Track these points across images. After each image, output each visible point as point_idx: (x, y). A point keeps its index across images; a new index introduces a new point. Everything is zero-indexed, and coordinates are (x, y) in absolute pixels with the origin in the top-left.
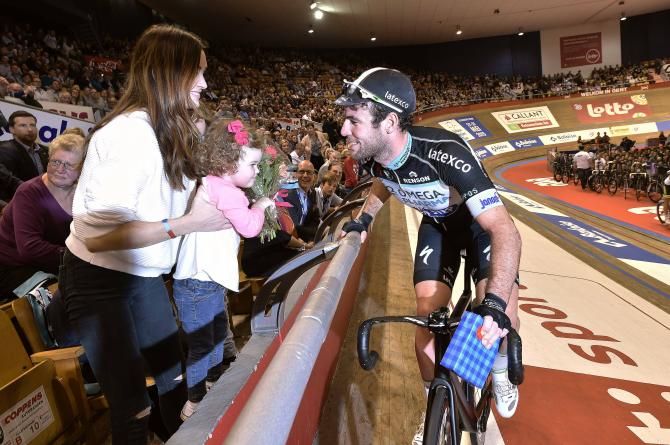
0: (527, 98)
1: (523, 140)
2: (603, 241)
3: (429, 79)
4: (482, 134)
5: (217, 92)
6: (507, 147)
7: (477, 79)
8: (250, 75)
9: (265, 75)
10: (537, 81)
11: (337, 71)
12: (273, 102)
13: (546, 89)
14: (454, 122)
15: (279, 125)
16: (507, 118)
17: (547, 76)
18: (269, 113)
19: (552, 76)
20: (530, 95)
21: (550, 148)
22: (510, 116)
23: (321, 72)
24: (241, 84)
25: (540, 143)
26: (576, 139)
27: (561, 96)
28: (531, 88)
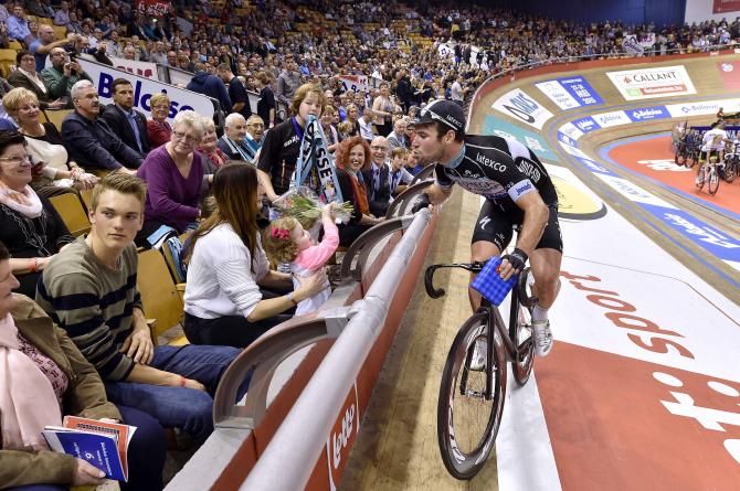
0: (658, 54)
1: (644, 110)
2: (712, 240)
3: (530, 27)
4: (590, 101)
5: (274, 40)
6: (619, 118)
7: (594, 27)
8: (312, 19)
9: (329, 20)
10: (676, 30)
11: (415, 14)
12: (338, 55)
13: (685, 43)
14: (555, 83)
15: (344, 84)
16: (627, 81)
17: (690, 25)
18: (332, 67)
19: (698, 24)
20: (663, 49)
21: (677, 122)
22: (631, 78)
23: (395, 16)
24: (301, 32)
25: (666, 114)
26: (716, 111)
27: (707, 53)
28: (664, 40)
